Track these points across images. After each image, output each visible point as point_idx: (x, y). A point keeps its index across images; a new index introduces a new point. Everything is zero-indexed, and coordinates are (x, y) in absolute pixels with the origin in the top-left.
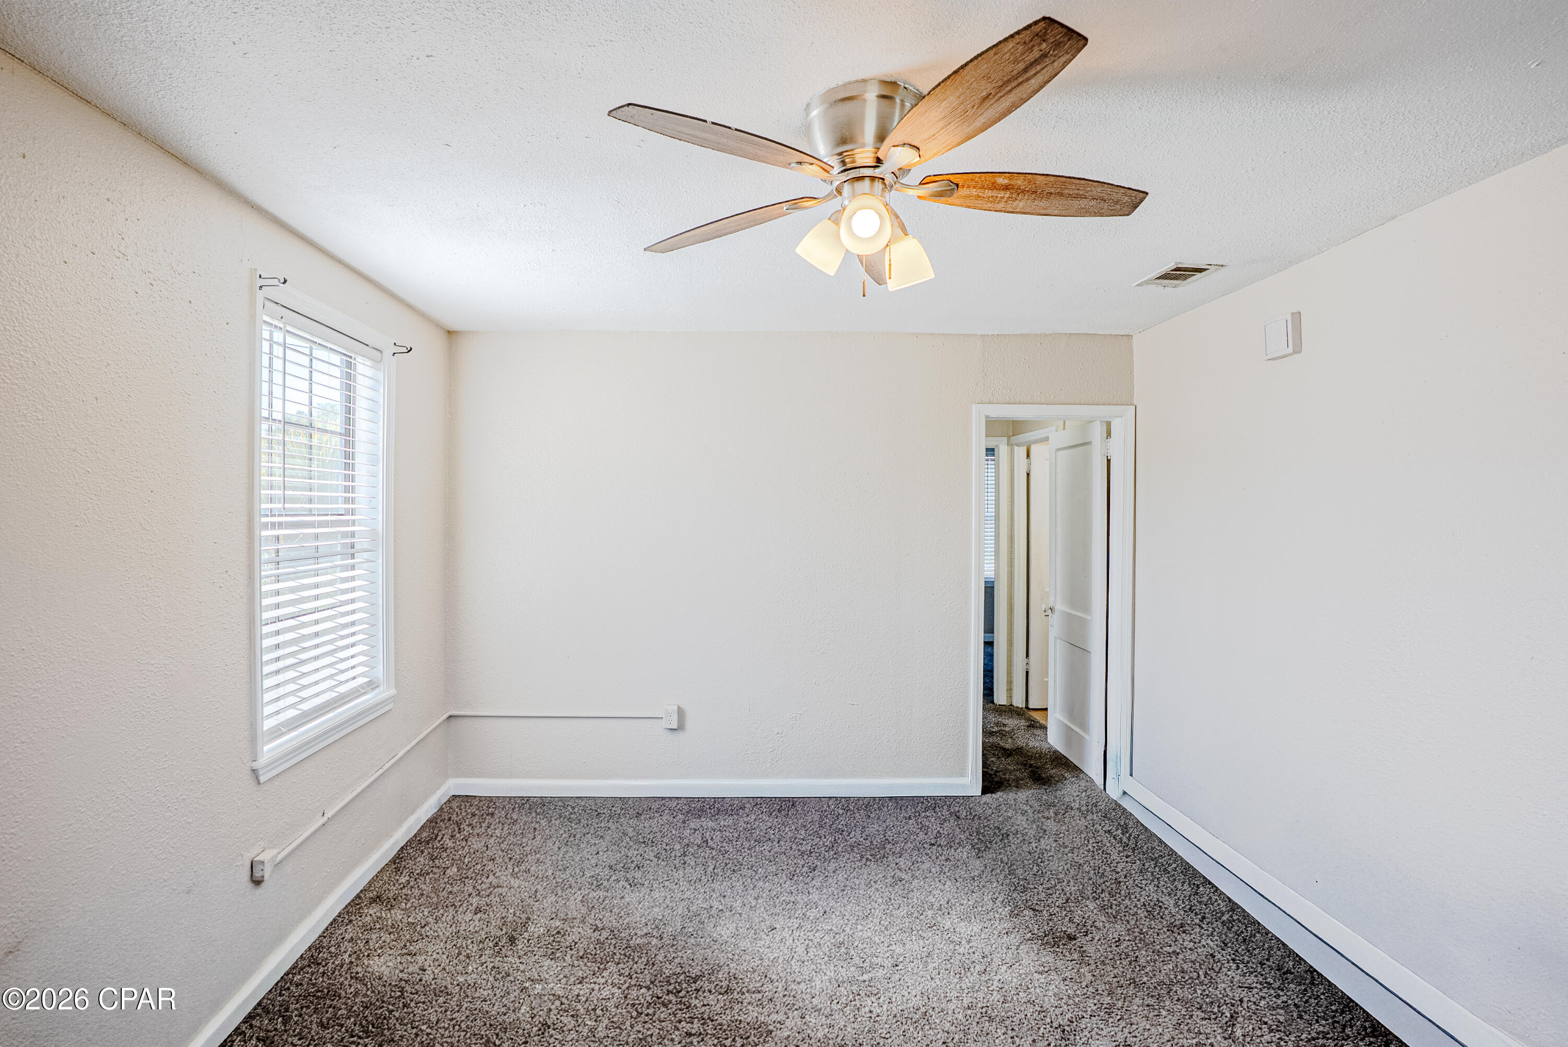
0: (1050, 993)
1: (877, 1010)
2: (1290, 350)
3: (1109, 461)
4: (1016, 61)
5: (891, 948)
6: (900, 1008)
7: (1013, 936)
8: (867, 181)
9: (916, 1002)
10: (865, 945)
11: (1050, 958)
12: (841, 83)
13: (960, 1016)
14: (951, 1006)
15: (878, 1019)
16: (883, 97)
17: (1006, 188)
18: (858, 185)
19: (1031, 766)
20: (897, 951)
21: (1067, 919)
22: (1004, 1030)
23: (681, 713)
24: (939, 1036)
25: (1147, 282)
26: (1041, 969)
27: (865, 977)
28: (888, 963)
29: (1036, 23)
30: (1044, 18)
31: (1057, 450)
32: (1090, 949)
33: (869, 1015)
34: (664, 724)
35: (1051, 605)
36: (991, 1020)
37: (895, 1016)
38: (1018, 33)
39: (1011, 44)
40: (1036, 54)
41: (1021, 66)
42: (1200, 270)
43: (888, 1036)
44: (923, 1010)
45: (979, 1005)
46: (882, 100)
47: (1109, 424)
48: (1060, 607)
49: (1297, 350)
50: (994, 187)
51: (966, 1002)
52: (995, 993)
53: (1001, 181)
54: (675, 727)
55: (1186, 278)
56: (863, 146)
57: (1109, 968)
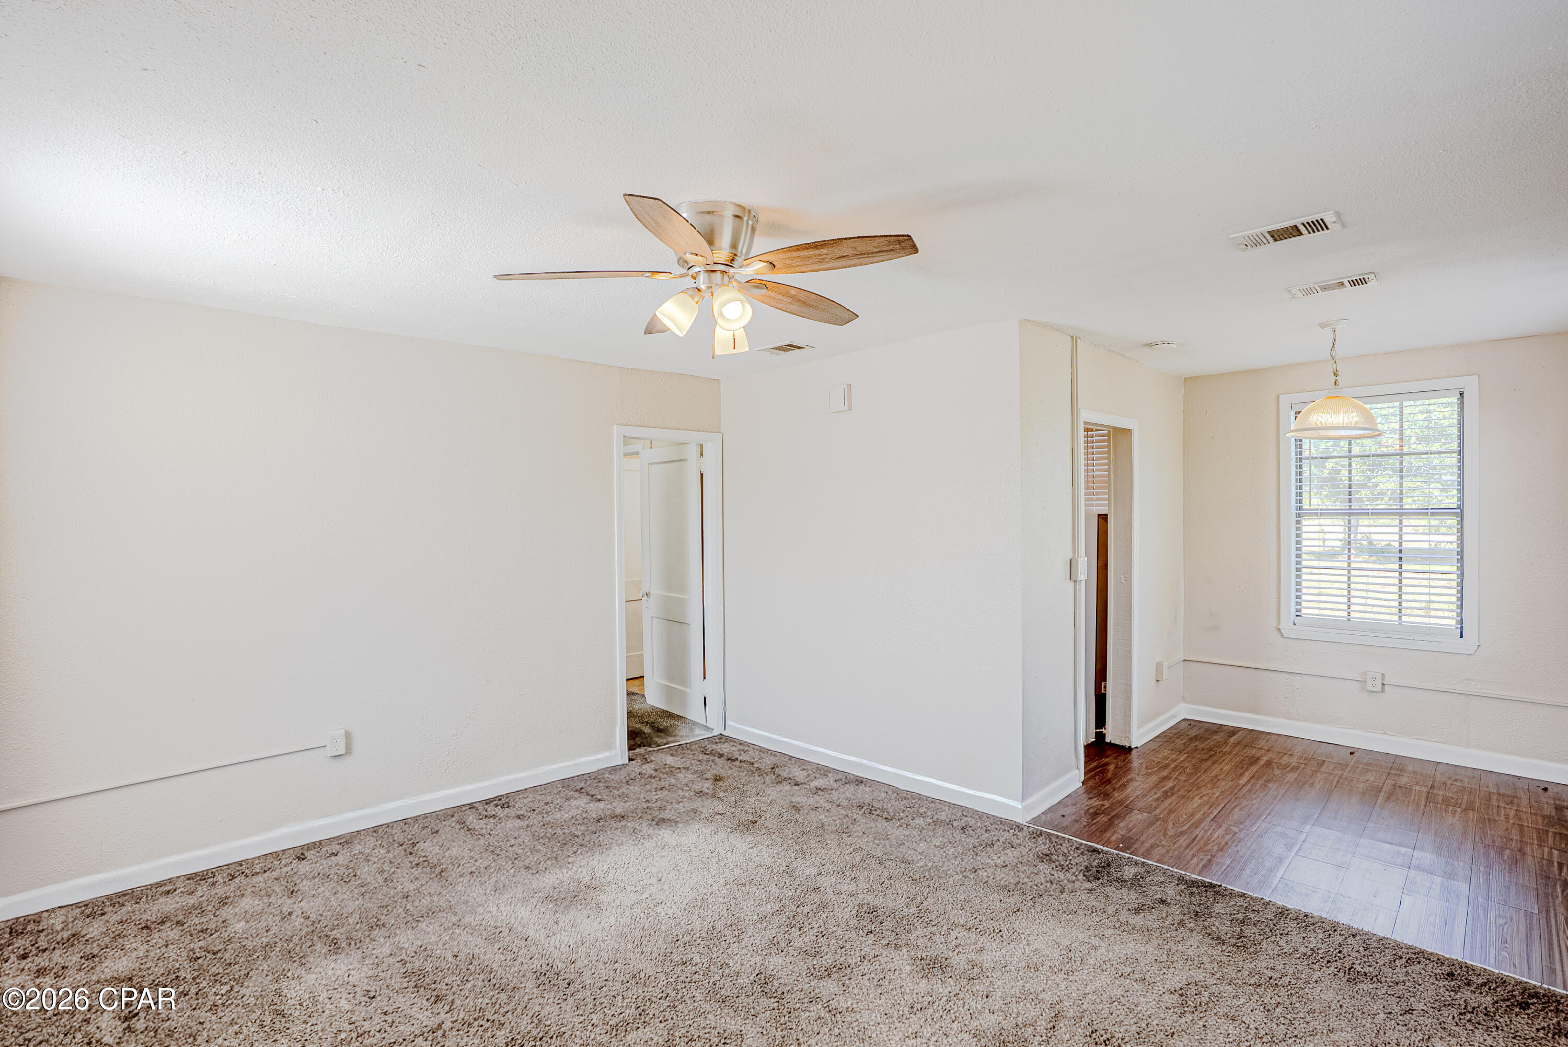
0: (766, 857)
1: (670, 912)
2: (846, 408)
3: (702, 475)
4: (877, 247)
5: (647, 871)
6: (685, 903)
7: (720, 833)
8: (718, 273)
9: (691, 895)
10: (627, 877)
11: (750, 838)
12: (719, 200)
13: (725, 891)
14: (715, 888)
15: (675, 916)
16: (737, 216)
17: (792, 297)
18: (713, 274)
19: (647, 722)
20: (653, 871)
21: (743, 812)
22: (756, 887)
23: (348, 737)
24: (721, 908)
25: (764, 350)
26: (751, 846)
27: (644, 896)
28: (654, 881)
29: (903, 236)
30: (908, 236)
31: (650, 464)
32: (769, 825)
33: (667, 916)
34: (330, 752)
35: (646, 591)
36: (744, 885)
37: (685, 909)
38: (890, 236)
39: (882, 239)
40: (890, 248)
41: (877, 250)
42: (799, 348)
43: (690, 922)
44: (699, 898)
45: (732, 880)
46: (737, 219)
47: (701, 446)
48: (656, 591)
49: (850, 409)
50: (787, 295)
51: (722, 882)
52: (735, 870)
53: (793, 292)
54: (343, 752)
55: (789, 350)
56: (720, 249)
57: (786, 831)
